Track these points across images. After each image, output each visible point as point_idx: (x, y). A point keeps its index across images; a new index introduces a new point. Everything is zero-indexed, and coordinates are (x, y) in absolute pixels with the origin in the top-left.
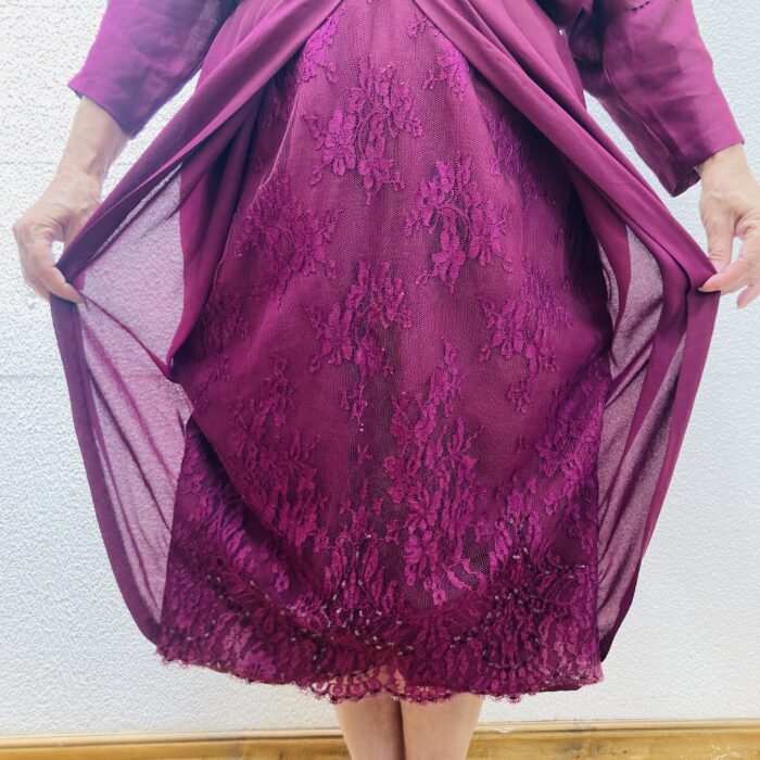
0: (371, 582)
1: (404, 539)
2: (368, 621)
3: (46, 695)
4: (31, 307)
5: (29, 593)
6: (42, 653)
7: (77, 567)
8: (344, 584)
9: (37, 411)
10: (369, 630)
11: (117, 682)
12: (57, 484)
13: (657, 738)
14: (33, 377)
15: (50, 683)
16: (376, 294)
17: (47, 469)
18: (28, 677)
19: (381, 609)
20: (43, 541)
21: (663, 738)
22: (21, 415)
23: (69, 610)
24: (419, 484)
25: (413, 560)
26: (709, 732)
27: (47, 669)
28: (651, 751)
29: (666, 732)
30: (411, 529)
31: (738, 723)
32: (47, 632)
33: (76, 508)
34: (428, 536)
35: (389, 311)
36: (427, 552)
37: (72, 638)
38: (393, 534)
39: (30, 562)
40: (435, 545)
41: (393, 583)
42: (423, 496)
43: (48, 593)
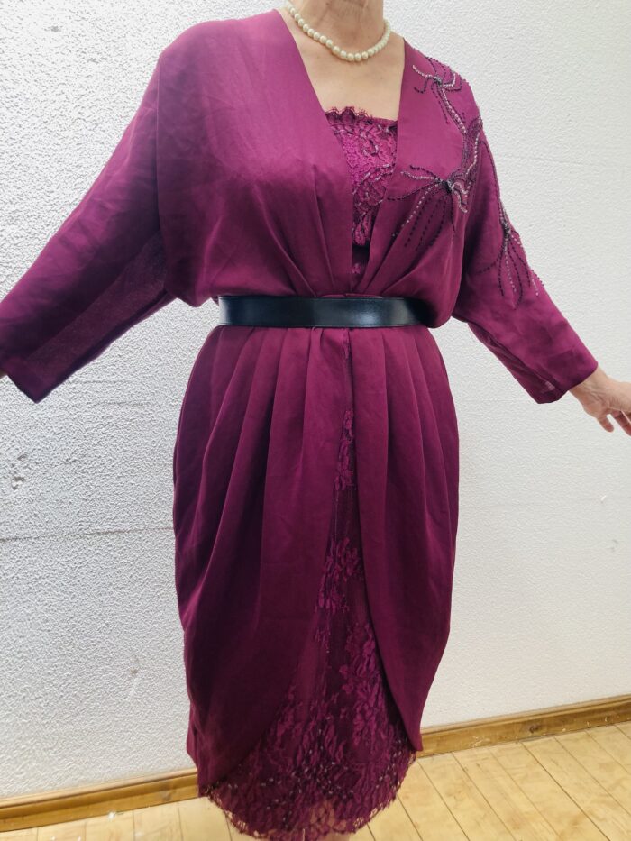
0: (329, 746)
1: (353, 716)
2: (326, 770)
3: (23, 767)
4: (15, 488)
5: (9, 696)
6: (20, 739)
7: (49, 674)
8: (311, 752)
9: (19, 563)
10: (326, 776)
11: (77, 751)
12: (34, 615)
13: (441, 737)
14: (16, 539)
15: (25, 759)
16: (340, 559)
17: (26, 605)
18: (9, 757)
19: (335, 761)
20: (22, 657)
21: (445, 736)
22: (6, 568)
23: (42, 705)
24: (365, 682)
25: (358, 729)
26: (474, 728)
27: (23, 749)
28: (438, 745)
29: (447, 732)
30: (358, 710)
31: (489, 720)
32: (24, 723)
33: (49, 631)
34: (369, 713)
35: (348, 570)
36: (368, 724)
37: (44, 725)
38: (345, 714)
39: (11, 674)
40: (374, 718)
41: (343, 743)
42: (366, 688)
43: (24, 694)
